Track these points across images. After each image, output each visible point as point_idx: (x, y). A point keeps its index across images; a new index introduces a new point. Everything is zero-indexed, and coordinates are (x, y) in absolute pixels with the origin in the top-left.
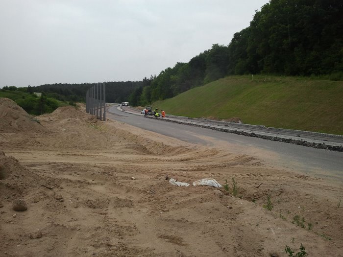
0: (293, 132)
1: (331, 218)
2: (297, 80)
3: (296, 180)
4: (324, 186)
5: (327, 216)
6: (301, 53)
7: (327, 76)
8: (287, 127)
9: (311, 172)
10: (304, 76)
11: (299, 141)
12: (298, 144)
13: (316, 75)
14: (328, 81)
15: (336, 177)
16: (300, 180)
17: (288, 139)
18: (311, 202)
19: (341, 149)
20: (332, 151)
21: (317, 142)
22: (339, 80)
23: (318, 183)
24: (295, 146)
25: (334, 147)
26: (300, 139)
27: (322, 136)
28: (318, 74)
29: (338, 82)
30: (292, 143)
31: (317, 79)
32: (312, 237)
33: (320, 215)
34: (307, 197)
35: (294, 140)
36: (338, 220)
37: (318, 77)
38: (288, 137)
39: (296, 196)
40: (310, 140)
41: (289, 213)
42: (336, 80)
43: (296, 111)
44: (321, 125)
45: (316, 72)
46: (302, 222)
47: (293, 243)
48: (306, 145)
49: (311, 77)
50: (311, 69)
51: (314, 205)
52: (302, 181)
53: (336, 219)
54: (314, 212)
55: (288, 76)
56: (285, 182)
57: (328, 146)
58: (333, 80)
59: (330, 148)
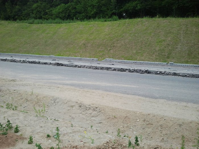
0: (8, 54)
1: (28, 101)
2: (9, 23)
3: (9, 83)
4: (25, 84)
5: (26, 100)
6: (10, 6)
7: (26, 21)
8: (5, 52)
9: (18, 77)
10: (13, 21)
11: (12, 60)
12: (11, 62)
13: (20, 20)
14: (27, 24)
15: (31, 78)
16: (11, 82)
17: (5, 59)
18: (17, 94)
19: (35, 62)
20: (30, 64)
21: (22, 59)
22: (33, 24)
23: (21, 83)
24: (9, 63)
25: (31, 61)
26: (12, 58)
27: (26, 56)
28: (21, 19)
29: (32, 24)
30: (8, 61)
31: (21, 23)
32: (16, 114)
33: (22, 100)
34: (15, 92)
35: (9, 60)
36: (32, 101)
37: (21, 22)
38: (5, 58)
39: (8, 92)
40: (18, 59)
41: (5, 102)
42: (31, 23)
43: (9, 42)
44: (25, 50)
45: (20, 19)
46: (11, 106)
47: (4, 119)
48: (16, 62)
49: (17, 22)
50: (17, 17)
51: (19, 95)
52: (12, 83)
53: (31, 101)
54: (19, 99)
55: (3, 20)
56: (2, 85)
57: (28, 61)
58: (29, 23)
59: (30, 62)
